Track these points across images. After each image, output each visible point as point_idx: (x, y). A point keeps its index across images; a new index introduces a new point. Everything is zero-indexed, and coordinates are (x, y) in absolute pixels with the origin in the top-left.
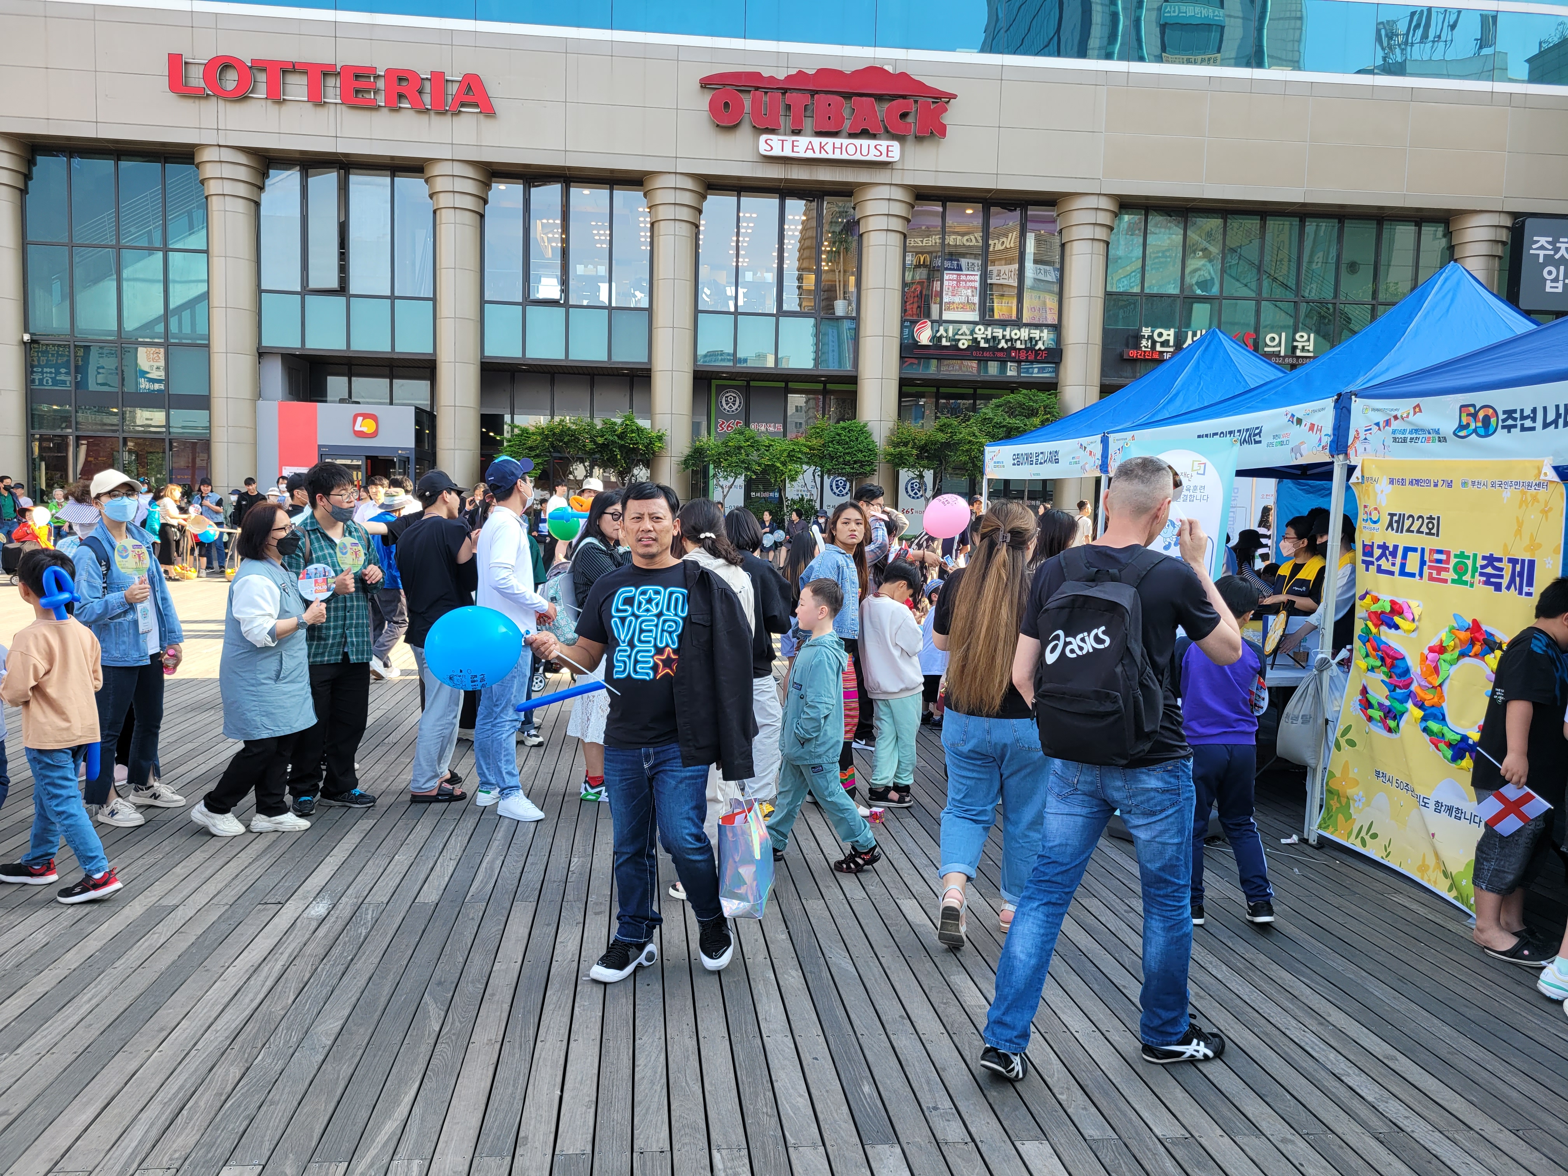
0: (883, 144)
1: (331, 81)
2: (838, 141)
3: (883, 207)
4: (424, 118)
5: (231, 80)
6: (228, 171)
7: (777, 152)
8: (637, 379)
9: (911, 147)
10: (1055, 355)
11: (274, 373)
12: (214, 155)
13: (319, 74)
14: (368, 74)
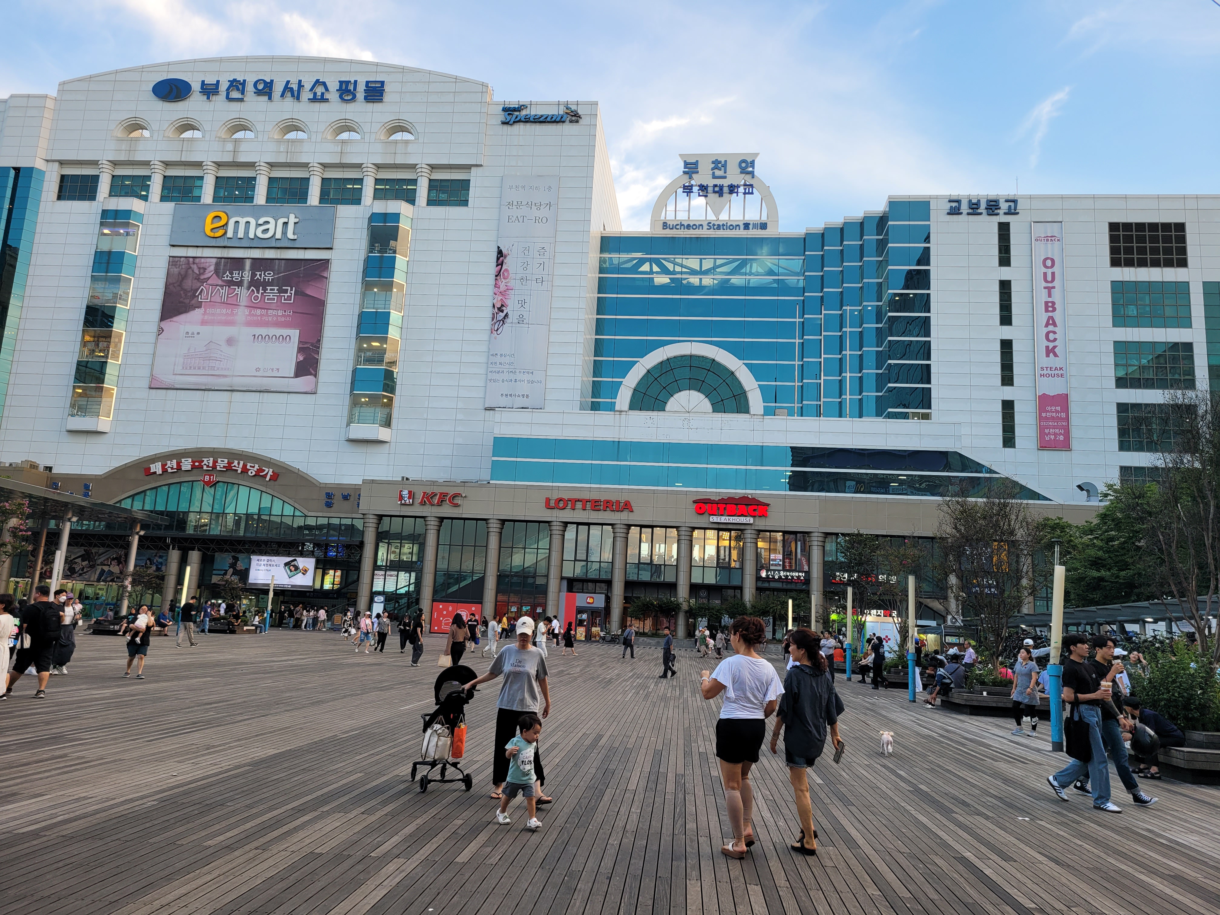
0: (748, 518)
1: (588, 503)
2: (734, 518)
3: (749, 536)
4: (613, 513)
5: (561, 504)
6: (558, 528)
7: (715, 521)
8: (673, 587)
9: (757, 519)
10: (807, 581)
11: (565, 583)
12: (555, 523)
13: (585, 502)
14: (599, 501)
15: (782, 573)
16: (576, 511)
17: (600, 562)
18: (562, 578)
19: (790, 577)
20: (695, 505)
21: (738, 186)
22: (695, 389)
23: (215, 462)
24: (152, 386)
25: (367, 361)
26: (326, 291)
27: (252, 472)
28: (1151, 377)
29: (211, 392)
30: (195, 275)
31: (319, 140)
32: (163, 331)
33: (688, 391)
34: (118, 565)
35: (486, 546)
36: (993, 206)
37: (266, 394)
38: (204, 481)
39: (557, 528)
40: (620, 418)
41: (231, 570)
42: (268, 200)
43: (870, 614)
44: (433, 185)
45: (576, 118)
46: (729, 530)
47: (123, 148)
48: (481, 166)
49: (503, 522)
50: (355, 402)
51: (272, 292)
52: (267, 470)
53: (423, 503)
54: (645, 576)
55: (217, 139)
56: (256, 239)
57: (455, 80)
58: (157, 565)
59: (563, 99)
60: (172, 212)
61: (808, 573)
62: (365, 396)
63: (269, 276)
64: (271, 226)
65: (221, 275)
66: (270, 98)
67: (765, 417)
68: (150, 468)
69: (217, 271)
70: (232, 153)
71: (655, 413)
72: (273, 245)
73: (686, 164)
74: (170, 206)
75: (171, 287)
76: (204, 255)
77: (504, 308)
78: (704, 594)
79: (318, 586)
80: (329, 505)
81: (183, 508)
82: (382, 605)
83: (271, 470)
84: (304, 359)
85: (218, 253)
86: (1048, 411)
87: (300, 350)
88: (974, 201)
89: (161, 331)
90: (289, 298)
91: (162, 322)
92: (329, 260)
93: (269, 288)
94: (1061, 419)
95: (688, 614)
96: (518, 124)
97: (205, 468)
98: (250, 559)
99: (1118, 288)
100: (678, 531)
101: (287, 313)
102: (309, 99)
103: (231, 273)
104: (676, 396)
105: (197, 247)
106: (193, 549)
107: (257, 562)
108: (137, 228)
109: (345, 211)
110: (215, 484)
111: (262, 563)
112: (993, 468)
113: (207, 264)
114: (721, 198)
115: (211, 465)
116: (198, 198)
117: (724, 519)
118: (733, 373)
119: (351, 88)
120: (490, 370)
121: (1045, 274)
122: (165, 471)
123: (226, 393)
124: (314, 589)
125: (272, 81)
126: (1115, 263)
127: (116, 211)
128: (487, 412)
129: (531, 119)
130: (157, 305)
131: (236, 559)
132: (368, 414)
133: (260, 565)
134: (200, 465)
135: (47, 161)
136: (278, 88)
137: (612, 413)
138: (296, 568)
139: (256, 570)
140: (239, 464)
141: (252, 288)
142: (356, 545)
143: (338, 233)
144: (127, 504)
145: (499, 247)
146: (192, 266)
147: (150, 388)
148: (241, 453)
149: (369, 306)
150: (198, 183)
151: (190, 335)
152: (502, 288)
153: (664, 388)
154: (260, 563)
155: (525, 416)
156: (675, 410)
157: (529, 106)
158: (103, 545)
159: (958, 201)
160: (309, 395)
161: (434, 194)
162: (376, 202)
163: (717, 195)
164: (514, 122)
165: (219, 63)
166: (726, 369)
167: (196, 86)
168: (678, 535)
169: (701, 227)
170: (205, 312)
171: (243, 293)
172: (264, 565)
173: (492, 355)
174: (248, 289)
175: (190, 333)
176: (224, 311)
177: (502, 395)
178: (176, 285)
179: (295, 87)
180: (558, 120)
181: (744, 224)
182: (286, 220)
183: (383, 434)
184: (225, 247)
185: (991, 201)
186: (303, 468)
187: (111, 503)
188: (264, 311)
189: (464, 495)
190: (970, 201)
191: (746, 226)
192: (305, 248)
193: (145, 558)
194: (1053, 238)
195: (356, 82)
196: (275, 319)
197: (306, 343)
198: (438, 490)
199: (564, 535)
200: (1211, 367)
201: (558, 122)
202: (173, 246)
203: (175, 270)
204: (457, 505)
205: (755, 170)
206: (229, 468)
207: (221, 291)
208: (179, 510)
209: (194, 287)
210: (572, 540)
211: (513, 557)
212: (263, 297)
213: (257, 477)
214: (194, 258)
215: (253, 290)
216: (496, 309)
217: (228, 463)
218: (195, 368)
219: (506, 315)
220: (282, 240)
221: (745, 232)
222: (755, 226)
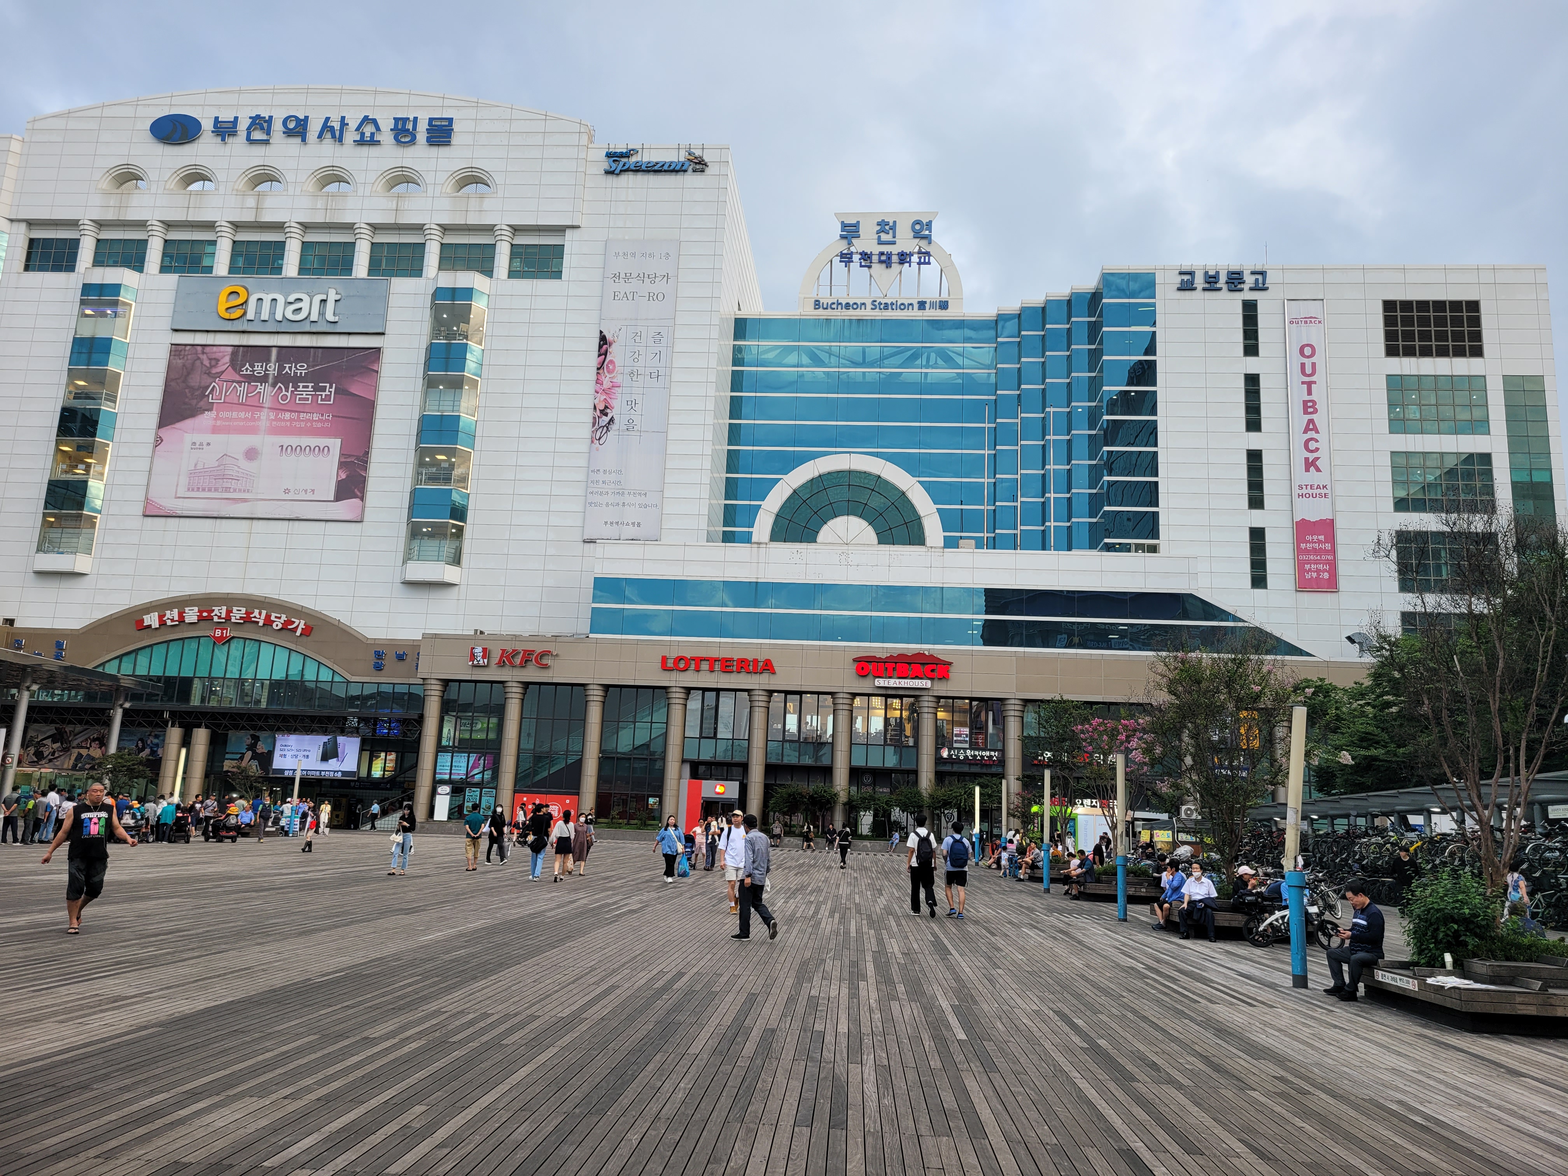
0: (924, 681)
1: (717, 663)
2: (906, 681)
3: (926, 704)
4: (749, 675)
5: (682, 665)
7: (882, 685)
8: (827, 772)
9: (936, 682)
10: (1002, 762)
11: (687, 769)
12: (674, 690)
13: (712, 661)
14: (731, 660)
15: (969, 752)
16: (701, 673)
17: (733, 739)
18: (684, 761)
19: (979, 758)
20: (856, 664)
21: (911, 254)
22: (855, 515)
23: (229, 612)
24: (147, 513)
25: (429, 479)
26: (375, 389)
27: (278, 625)
28: (1439, 497)
29: (224, 521)
30: (205, 368)
31: (367, 193)
32: (162, 441)
33: (845, 517)
34: (100, 748)
35: (584, 720)
36: (1235, 280)
37: (297, 523)
38: (214, 637)
39: (677, 696)
40: (758, 552)
41: (249, 754)
42: (302, 270)
43: (1082, 804)
44: (516, 251)
45: (701, 166)
46: (901, 697)
47: (111, 204)
48: (578, 227)
49: (606, 688)
50: (415, 532)
51: (306, 391)
52: (297, 622)
53: (501, 664)
54: (791, 758)
55: (235, 193)
56: (285, 320)
57: (544, 117)
58: (151, 748)
59: (684, 143)
60: (175, 287)
61: (1003, 751)
62: (427, 525)
63: (302, 369)
64: (305, 305)
65: (238, 368)
66: (304, 140)
67: (946, 550)
68: (143, 620)
69: (234, 364)
70: (255, 210)
71: (804, 545)
72: (307, 329)
73: (844, 226)
74: (172, 279)
75: (173, 384)
76: (217, 343)
77: (608, 411)
78: (868, 779)
79: (364, 773)
80: (378, 668)
81: (186, 673)
82: (448, 797)
83: (303, 622)
84: (347, 476)
85: (235, 340)
86: (1309, 542)
87: (342, 465)
88: (1212, 273)
89: (158, 441)
90: (328, 398)
91: (161, 430)
92: (379, 349)
93: (301, 385)
94: (1326, 552)
95: (847, 807)
96: (627, 173)
97: (216, 619)
98: (274, 739)
99: (1395, 384)
100: (834, 698)
101: (325, 417)
102: (354, 141)
103: (252, 366)
104: (831, 523)
105: (208, 331)
106: (199, 726)
107: (284, 743)
108: (128, 307)
109: (401, 285)
110: (229, 641)
111: (290, 744)
112: (1239, 615)
113: (221, 354)
114: (889, 270)
115: (223, 615)
116: (210, 269)
117: (893, 683)
118: (903, 493)
119: (410, 126)
120: (590, 490)
121: (1303, 365)
122: (162, 623)
123: (244, 521)
124: (359, 778)
125: (307, 118)
126: (1391, 351)
127: (101, 286)
128: (587, 545)
129: (643, 168)
130: (155, 408)
131: (256, 739)
132: (431, 549)
134: (209, 615)
135: (12, 220)
136: (315, 127)
137: (748, 545)
139: (282, 752)
140: (260, 614)
141: (279, 384)
142: (414, 720)
143: (392, 314)
144: (111, 669)
145: (601, 332)
146: (201, 356)
147: (145, 516)
148: (263, 599)
149: (432, 408)
150: (209, 249)
151: (197, 446)
152: (606, 384)
153: (816, 513)
154: (287, 743)
155: (635, 550)
156: (830, 541)
157: (640, 151)
158: (80, 722)
159: (1191, 273)
160: (353, 525)
161: (517, 263)
162: (442, 274)
163: (884, 266)
164: (621, 171)
165: (237, 95)
166: (894, 488)
167: (207, 125)
168: (834, 704)
169: (863, 307)
170: (217, 415)
171: (266, 391)
173: (592, 471)
174: (274, 385)
175: (198, 444)
176: (242, 415)
177: (606, 523)
178: (179, 381)
179: (337, 126)
180: (677, 168)
181: (919, 302)
182: (324, 297)
183: (450, 573)
184: (243, 332)
185: (1233, 273)
186: (345, 619)
187: (90, 667)
188: (295, 415)
189: (555, 654)
190: (1206, 273)
191: (922, 305)
192: (349, 334)
193: (135, 738)
194: (1313, 320)
195: (416, 119)
196: (309, 424)
197: (350, 456)
198: (520, 647)
199: (686, 705)
200: (1515, 485)
201: (677, 171)
202: (176, 330)
203: (179, 361)
204: (546, 667)
205: (933, 234)
206: (247, 620)
207: (239, 389)
208: (181, 675)
209: (203, 384)
210: (697, 710)
211: (620, 734)
212: (293, 396)
213: (284, 632)
214: (204, 346)
215: (280, 387)
216: (598, 411)
217: (247, 613)
218: (204, 490)
219: (612, 420)
220: (319, 323)
221: (920, 313)
222: (933, 305)
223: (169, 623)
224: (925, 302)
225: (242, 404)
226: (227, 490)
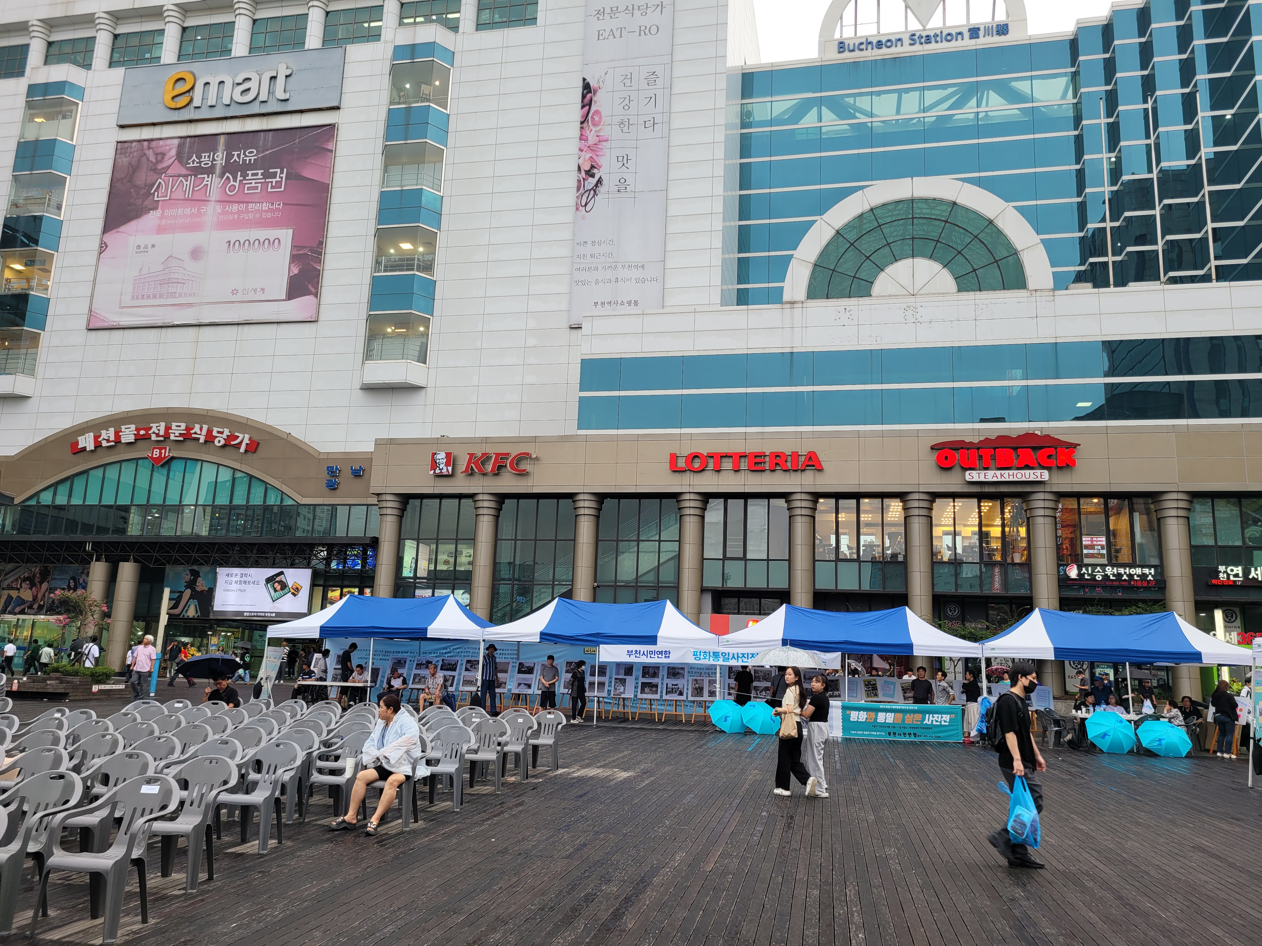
0: (1038, 472)
1: (743, 460)
2: (1011, 472)
3: (1041, 504)
4: (787, 474)
5: (697, 464)
7: (976, 479)
9: (1055, 472)
10: (1163, 584)
11: (709, 598)
12: (687, 497)
13: (737, 457)
14: (761, 455)
15: (1109, 570)
16: (722, 473)
17: (768, 560)
18: (703, 590)
19: (1125, 577)
20: (935, 454)
22: (923, 256)
23: (168, 428)
24: (91, 327)
25: (390, 265)
26: (330, 171)
27: (220, 441)
29: (170, 330)
30: (150, 165)
32: (107, 246)
33: (910, 261)
35: (574, 540)
37: (247, 327)
38: (152, 458)
39: (691, 506)
40: (792, 313)
41: (188, 593)
42: (252, 48)
44: (485, 2)
46: (1004, 497)
49: (601, 497)
51: (255, 178)
52: (241, 436)
53: (470, 473)
56: (233, 104)
60: (121, 81)
62: (388, 317)
63: (251, 156)
64: (253, 85)
65: (185, 160)
67: (1056, 292)
68: (77, 443)
69: (180, 157)
71: (853, 301)
74: (120, 72)
75: (117, 183)
76: (163, 136)
77: (595, 171)
78: (954, 611)
80: (333, 487)
81: (124, 500)
83: (247, 437)
84: (300, 271)
87: (294, 258)
89: (103, 247)
90: (279, 184)
91: (105, 235)
92: (334, 125)
93: (250, 173)
97: (154, 437)
98: (216, 573)
100: (905, 501)
101: (275, 206)
103: (199, 157)
104: (890, 269)
105: (154, 125)
106: (127, 560)
107: (227, 579)
108: (74, 107)
109: (357, 53)
110: (168, 462)
111: (234, 579)
113: (167, 148)
115: (162, 433)
116: (157, 58)
117: (991, 475)
118: (991, 222)
120: (577, 266)
122: (98, 445)
127: (46, 85)
128: (573, 332)
130: (99, 211)
131: (195, 574)
133: (231, 584)
134: (147, 433)
137: (778, 306)
138: (284, 586)
139: (225, 590)
140: (201, 429)
141: (227, 174)
143: (348, 85)
144: (46, 498)
145: (584, 79)
146: (147, 152)
147: (89, 330)
148: (205, 413)
149: (393, 183)
150: (157, 40)
151: (142, 249)
152: (592, 139)
153: (868, 258)
154: (230, 578)
156: (890, 293)
160: (308, 325)
161: (486, 16)
162: (402, 30)
168: (906, 509)
170: (163, 214)
171: (214, 183)
172: (236, 582)
173: (578, 244)
174: (222, 176)
175: (142, 247)
176: (188, 211)
177: (596, 304)
178: (124, 181)
182: (274, 74)
183: (415, 374)
186: (298, 433)
188: (243, 207)
189: (534, 456)
192: (302, 113)
196: (258, 215)
197: (303, 247)
198: (492, 450)
199: (703, 517)
202: (122, 127)
203: (125, 160)
204: (523, 474)
206: (187, 437)
207: (185, 183)
208: (118, 503)
209: (149, 181)
210: (717, 523)
211: (619, 558)
212: (242, 186)
213: (228, 449)
214: (150, 141)
215: (228, 177)
216: (583, 173)
217: (188, 429)
218: (148, 297)
219: (600, 181)
220: (269, 103)
221: (973, 41)
222: (988, 31)
223: (105, 444)
224: (979, 29)
225: (188, 200)
226: (173, 295)
